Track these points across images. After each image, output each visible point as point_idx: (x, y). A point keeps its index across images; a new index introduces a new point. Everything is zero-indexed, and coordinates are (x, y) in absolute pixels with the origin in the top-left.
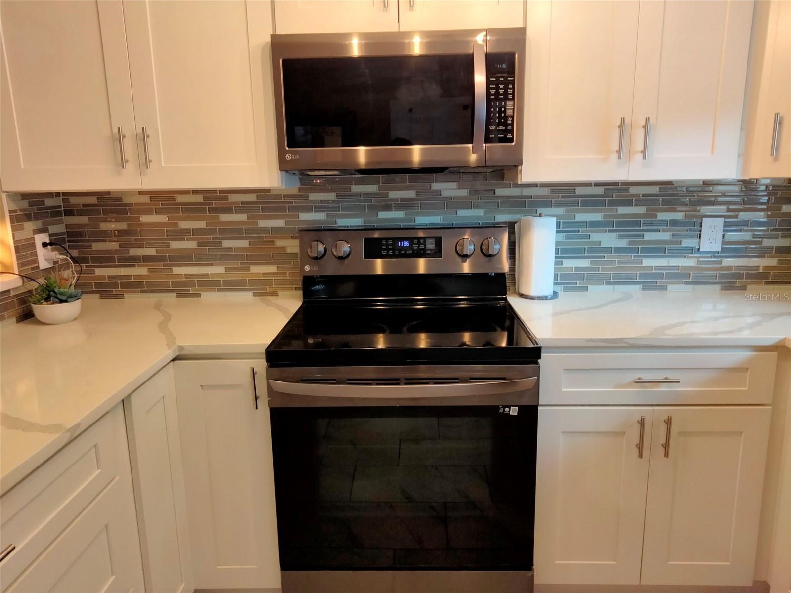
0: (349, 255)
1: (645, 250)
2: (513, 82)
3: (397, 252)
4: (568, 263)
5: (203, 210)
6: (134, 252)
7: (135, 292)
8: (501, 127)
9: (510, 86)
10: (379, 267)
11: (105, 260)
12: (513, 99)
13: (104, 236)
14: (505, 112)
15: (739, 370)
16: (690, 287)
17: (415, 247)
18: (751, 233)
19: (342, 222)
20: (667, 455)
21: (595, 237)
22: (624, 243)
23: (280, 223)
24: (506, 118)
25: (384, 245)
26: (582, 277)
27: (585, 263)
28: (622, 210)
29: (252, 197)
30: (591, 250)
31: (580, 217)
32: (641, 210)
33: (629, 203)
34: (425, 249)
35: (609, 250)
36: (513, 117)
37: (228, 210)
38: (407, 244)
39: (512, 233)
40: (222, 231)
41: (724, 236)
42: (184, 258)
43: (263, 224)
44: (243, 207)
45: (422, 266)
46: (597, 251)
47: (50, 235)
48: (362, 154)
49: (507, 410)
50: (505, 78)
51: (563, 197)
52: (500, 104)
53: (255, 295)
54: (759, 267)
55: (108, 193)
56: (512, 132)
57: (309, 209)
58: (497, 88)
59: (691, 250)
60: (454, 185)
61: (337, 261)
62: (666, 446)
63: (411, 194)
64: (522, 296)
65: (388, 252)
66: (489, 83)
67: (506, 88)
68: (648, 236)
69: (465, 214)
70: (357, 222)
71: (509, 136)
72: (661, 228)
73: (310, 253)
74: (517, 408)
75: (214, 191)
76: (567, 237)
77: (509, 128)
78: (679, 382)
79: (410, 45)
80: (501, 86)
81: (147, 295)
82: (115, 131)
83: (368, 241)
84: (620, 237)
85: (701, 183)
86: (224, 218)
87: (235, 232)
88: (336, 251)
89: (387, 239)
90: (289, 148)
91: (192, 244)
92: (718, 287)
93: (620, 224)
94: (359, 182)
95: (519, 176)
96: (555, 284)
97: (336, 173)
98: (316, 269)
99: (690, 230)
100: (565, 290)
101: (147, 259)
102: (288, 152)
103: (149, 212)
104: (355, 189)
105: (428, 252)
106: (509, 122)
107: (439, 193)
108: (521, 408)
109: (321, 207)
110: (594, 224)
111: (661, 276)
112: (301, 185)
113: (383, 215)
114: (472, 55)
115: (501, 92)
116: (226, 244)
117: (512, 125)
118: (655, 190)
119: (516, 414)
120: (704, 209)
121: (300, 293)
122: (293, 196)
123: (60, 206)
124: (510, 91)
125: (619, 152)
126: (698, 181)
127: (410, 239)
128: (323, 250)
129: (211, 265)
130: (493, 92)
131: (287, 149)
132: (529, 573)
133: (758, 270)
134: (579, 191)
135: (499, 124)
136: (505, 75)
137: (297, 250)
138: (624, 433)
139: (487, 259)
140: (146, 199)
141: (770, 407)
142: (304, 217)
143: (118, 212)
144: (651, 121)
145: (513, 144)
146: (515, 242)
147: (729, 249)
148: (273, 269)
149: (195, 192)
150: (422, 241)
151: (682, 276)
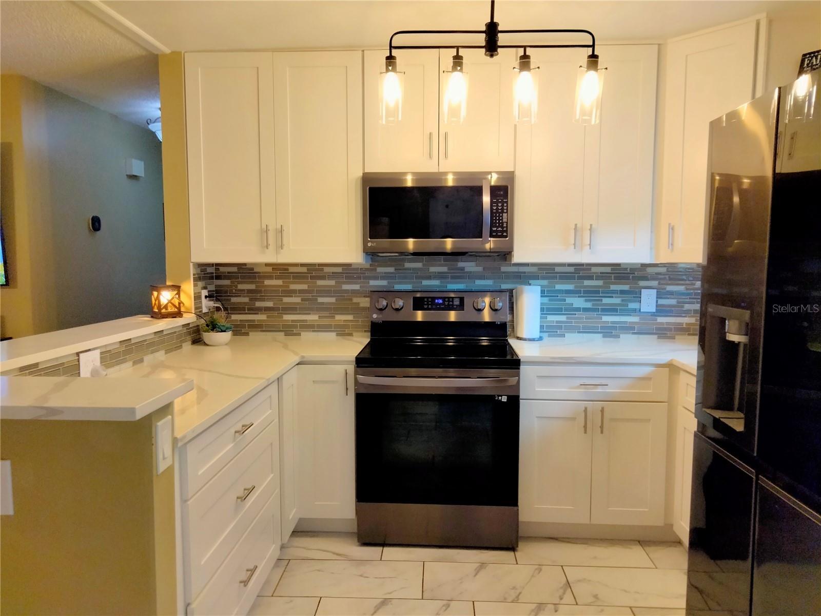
0: (402, 308)
1: (603, 310)
2: (507, 202)
3: (434, 307)
4: (551, 318)
5: (306, 278)
6: (258, 304)
7: (256, 331)
8: (500, 229)
9: (505, 205)
10: (420, 316)
11: (239, 309)
12: (507, 212)
13: (240, 293)
14: (502, 220)
15: (646, 379)
16: (636, 336)
17: (446, 303)
18: (676, 300)
19: (398, 287)
20: (602, 432)
21: (569, 300)
22: (589, 305)
23: (356, 287)
24: (502, 223)
25: (425, 301)
26: (560, 328)
27: (563, 318)
28: (587, 283)
29: (339, 270)
30: (566, 310)
31: (558, 287)
32: (600, 283)
33: (590, 278)
34: (453, 305)
35: (578, 309)
36: (507, 223)
37: (323, 278)
38: (441, 301)
39: (511, 296)
40: (318, 292)
41: (657, 301)
42: (291, 309)
43: (346, 287)
44: (333, 276)
45: (452, 316)
46: (572, 310)
47: (209, 291)
48: (411, 243)
49: (500, 398)
50: (502, 200)
51: (546, 273)
52: (499, 215)
53: (338, 335)
54: (683, 323)
55: (245, 264)
56: (506, 231)
57: (376, 278)
58: (497, 206)
59: (635, 310)
60: (473, 264)
61: (394, 311)
62: (602, 427)
63: (445, 269)
64: (518, 338)
65: (428, 306)
66: (492, 202)
67: (503, 206)
68: (606, 301)
69: (480, 283)
70: (409, 287)
71: (505, 234)
72: (614, 295)
73: (377, 306)
74: (506, 397)
75: (314, 265)
76: (550, 300)
77: (505, 229)
78: (607, 385)
79: (446, 180)
80: (500, 205)
81: (264, 333)
82: (264, 227)
83: (415, 299)
84: (586, 301)
85: (640, 265)
86: (320, 283)
87: (327, 292)
88: (395, 305)
89: (428, 298)
90: (370, 238)
91: (297, 300)
92: (656, 336)
93: (585, 292)
94: (410, 261)
95: (512, 258)
96: (541, 332)
97: (397, 254)
98: (381, 316)
99: (634, 297)
100: (549, 336)
101: (267, 309)
102: (369, 241)
103: (270, 278)
104: (407, 265)
105: (455, 307)
106: (505, 225)
107: (462, 269)
108: (509, 397)
109: (384, 277)
110: (568, 292)
111: (615, 328)
112: (372, 262)
113: (426, 283)
114: (482, 187)
115: (500, 208)
116: (320, 300)
117: (507, 227)
118: (608, 270)
119: (506, 401)
120: (642, 283)
121: (369, 334)
122: (367, 269)
123: (213, 273)
124: (505, 208)
125: (574, 244)
126: (638, 264)
127: (444, 299)
128: (386, 304)
129: (309, 314)
130: (495, 208)
131: (369, 239)
132: (515, 508)
133: (683, 325)
134: (558, 269)
135: (498, 227)
136: (502, 198)
137: (368, 305)
138: (576, 418)
139: (494, 312)
140: (269, 269)
141: (667, 404)
142: (373, 283)
143: (250, 277)
144: (593, 226)
145: (507, 239)
146: (513, 303)
147: (661, 310)
148: (350, 317)
149: (302, 265)
150: (451, 300)
151: (629, 329)
